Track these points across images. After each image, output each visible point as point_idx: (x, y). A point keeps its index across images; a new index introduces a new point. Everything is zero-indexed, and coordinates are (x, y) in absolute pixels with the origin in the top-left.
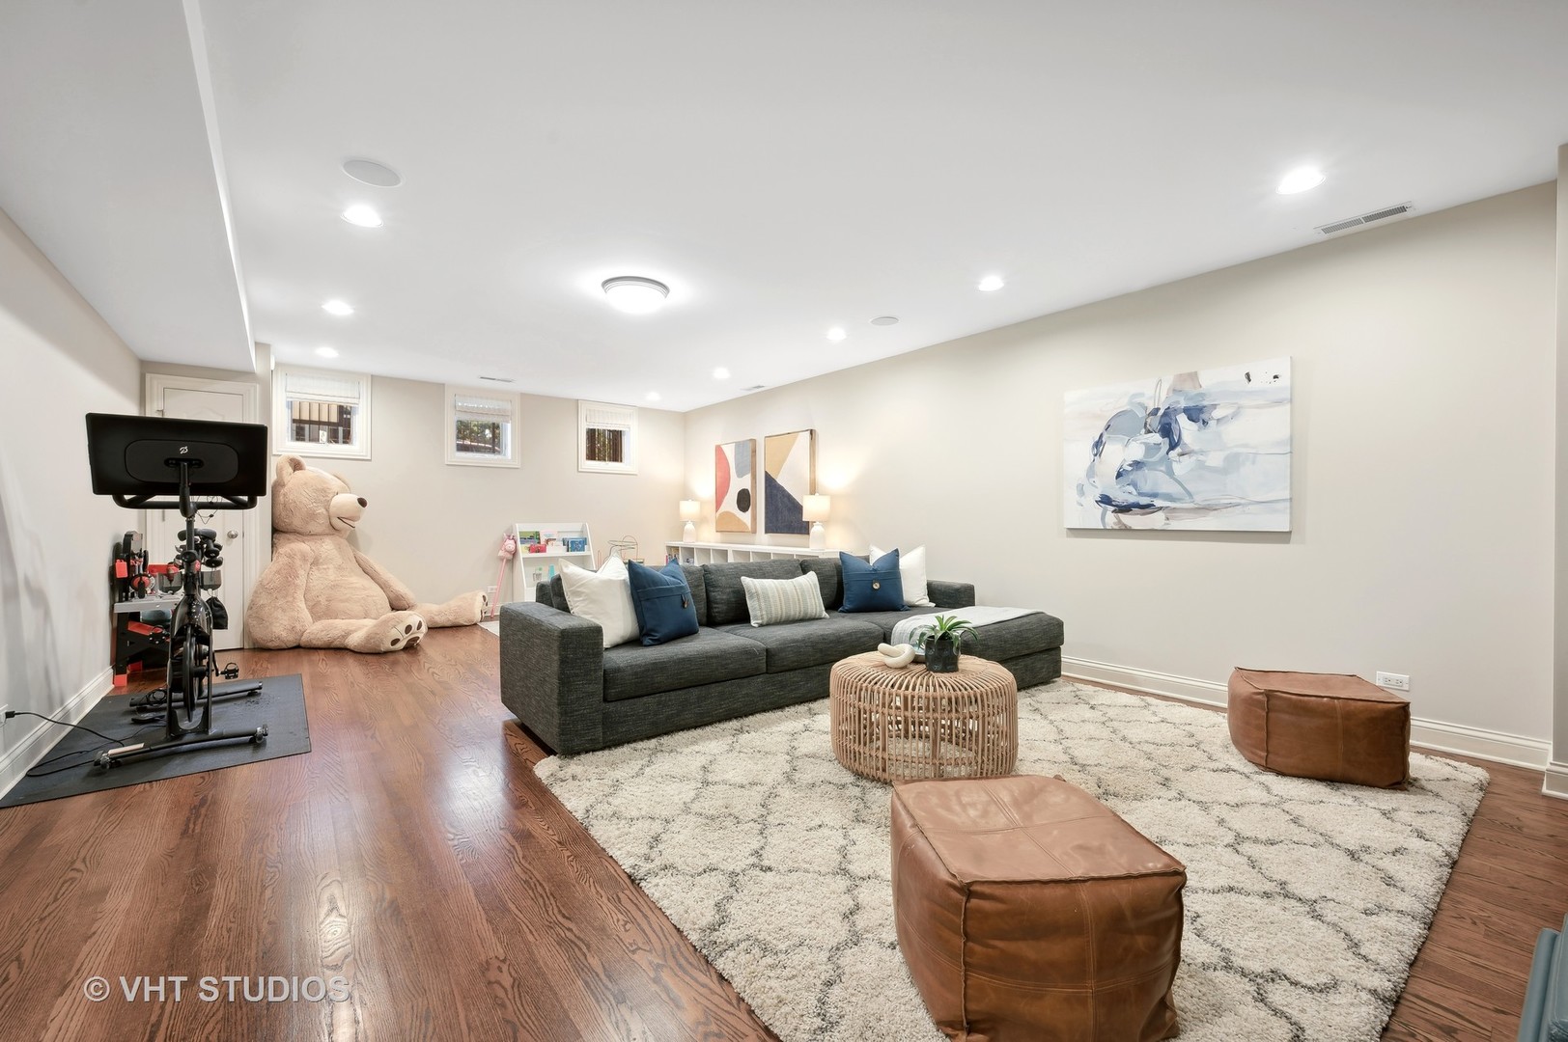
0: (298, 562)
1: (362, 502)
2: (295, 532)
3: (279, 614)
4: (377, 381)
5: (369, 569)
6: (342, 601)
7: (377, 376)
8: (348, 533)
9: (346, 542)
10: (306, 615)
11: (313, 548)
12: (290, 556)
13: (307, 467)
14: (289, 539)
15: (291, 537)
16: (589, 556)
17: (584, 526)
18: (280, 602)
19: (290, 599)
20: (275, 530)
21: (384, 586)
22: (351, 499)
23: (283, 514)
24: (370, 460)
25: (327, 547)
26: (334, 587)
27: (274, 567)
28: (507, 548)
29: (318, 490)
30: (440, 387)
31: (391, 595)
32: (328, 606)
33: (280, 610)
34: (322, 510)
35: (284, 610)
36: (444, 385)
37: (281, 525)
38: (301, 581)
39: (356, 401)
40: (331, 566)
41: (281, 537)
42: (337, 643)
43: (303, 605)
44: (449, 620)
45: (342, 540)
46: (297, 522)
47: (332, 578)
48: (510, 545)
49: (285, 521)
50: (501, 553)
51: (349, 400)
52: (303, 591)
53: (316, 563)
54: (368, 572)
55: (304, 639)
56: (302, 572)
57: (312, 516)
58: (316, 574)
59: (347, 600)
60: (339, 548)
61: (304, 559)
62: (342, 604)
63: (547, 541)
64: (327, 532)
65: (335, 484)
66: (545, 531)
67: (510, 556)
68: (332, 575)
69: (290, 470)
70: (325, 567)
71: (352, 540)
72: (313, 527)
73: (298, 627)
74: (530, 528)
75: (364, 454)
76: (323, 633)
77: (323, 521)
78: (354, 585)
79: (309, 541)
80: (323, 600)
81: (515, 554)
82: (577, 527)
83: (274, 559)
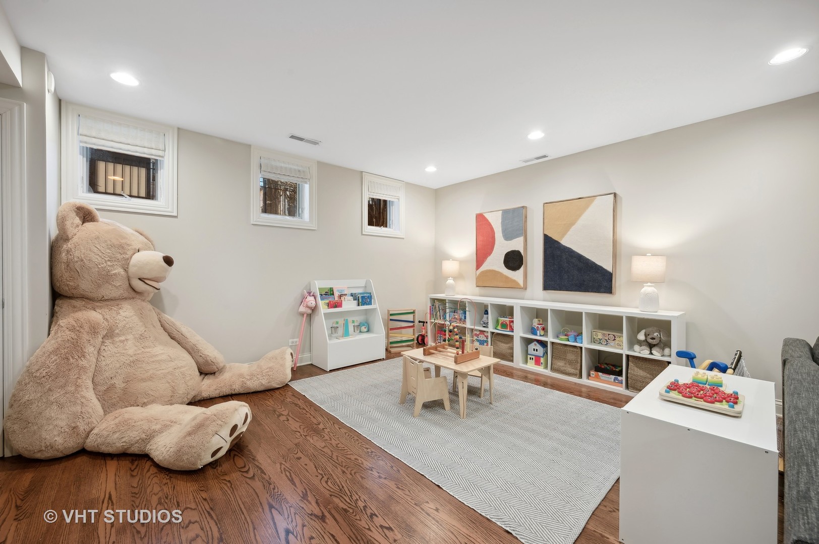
0: (85, 337)
1: (168, 261)
2: (83, 297)
3: (53, 412)
4: (182, 133)
5: (175, 334)
6: (144, 380)
7: (182, 129)
8: (152, 295)
9: (150, 306)
10: (95, 405)
11: (108, 317)
12: (72, 329)
13: (101, 219)
14: (74, 307)
15: (78, 303)
16: (375, 309)
17: (368, 282)
18: (56, 395)
19: (72, 389)
20: (56, 295)
21: (192, 351)
22: (157, 257)
23: (66, 275)
24: (176, 217)
25: (126, 314)
26: (134, 363)
27: (49, 344)
28: (309, 304)
29: (113, 246)
30: (247, 147)
31: (201, 360)
32: (125, 390)
33: (55, 407)
34: (119, 270)
35: (61, 406)
36: (250, 146)
37: (64, 289)
38: (89, 362)
39: (161, 153)
40: (130, 337)
41: (63, 305)
42: (135, 449)
43: (90, 394)
44: (262, 385)
45: (144, 304)
46: (85, 286)
47: (131, 352)
48: (311, 301)
49: (67, 283)
50: (302, 309)
51: (153, 152)
52: (91, 374)
53: (110, 334)
54: (175, 337)
55: (91, 443)
56: (90, 350)
57: (106, 277)
58: (110, 348)
59: (150, 378)
60: (141, 315)
61: (94, 330)
62: (144, 385)
63: (340, 296)
64: (126, 295)
65: (137, 240)
66: (339, 286)
67: (309, 311)
68: (131, 348)
69: (78, 221)
70: (122, 338)
71: (157, 302)
72: (108, 291)
73: (82, 427)
74: (327, 284)
75: (169, 210)
76: (116, 436)
77: (120, 283)
78: (160, 358)
79: (101, 307)
80: (119, 383)
81: (314, 309)
82: (362, 283)
83: (52, 333)
